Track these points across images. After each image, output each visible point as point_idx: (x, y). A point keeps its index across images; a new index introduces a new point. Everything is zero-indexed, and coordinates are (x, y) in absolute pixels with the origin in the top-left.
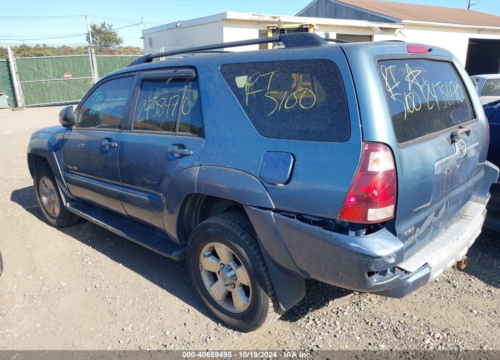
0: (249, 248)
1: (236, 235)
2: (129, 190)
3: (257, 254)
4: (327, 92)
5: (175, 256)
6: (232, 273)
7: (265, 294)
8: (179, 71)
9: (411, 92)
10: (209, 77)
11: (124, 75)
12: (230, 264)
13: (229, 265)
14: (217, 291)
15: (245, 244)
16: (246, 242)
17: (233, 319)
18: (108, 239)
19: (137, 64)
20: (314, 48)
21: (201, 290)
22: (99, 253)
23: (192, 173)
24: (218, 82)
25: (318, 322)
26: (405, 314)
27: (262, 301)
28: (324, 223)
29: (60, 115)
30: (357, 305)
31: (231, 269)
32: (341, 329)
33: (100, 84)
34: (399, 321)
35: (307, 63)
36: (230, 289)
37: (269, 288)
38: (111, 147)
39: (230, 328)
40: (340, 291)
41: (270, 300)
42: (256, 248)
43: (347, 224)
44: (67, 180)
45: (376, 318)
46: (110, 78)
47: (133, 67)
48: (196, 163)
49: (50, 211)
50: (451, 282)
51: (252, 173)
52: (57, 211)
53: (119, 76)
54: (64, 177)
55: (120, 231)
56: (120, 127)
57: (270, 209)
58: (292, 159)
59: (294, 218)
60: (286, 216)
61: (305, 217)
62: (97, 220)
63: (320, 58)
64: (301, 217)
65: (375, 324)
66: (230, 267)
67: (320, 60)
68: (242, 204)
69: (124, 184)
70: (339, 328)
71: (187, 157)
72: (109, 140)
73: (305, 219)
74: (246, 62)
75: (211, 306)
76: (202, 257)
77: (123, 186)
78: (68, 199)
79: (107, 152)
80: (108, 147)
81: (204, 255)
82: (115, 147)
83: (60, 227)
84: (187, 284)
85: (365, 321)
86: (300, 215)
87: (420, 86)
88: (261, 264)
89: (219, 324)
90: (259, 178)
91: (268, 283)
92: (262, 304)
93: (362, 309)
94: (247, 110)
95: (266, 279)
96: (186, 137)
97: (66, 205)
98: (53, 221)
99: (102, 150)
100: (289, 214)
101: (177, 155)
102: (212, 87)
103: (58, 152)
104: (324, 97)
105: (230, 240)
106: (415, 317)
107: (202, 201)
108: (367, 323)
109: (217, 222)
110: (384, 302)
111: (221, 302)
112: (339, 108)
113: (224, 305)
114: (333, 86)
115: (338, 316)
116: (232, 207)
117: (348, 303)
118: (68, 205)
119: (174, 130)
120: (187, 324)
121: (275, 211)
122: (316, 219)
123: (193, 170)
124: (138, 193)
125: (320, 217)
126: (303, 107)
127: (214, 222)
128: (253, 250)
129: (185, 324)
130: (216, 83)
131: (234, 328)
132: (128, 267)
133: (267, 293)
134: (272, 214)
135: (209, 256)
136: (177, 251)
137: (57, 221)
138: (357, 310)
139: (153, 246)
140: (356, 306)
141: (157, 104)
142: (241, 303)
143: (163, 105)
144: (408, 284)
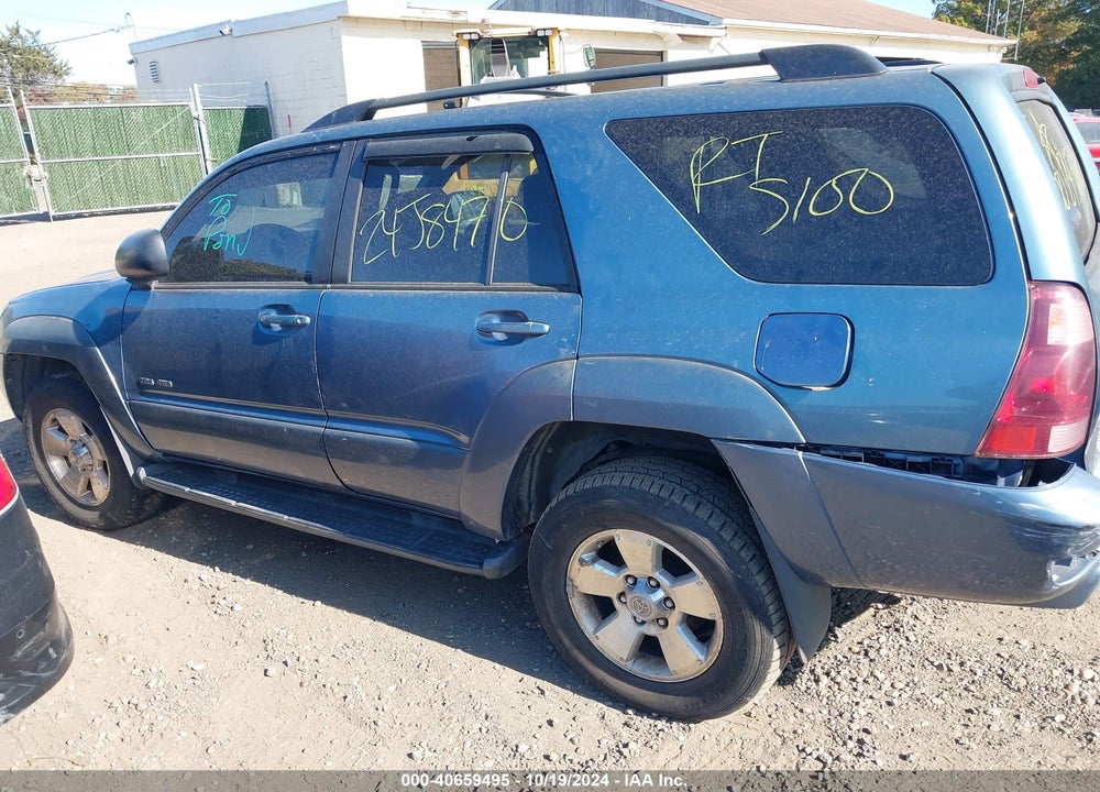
0: (721, 537)
1: (685, 510)
2: (348, 426)
3: (742, 548)
4: (923, 176)
5: (491, 568)
6: (660, 595)
7: (765, 632)
8: (483, 137)
10: (576, 150)
11: (301, 151)
12: (658, 576)
13: (650, 578)
14: (616, 639)
15: (711, 528)
16: (710, 522)
17: (670, 698)
18: (251, 547)
19: (337, 122)
20: (863, 80)
21: (571, 640)
22: (248, 582)
23: (557, 375)
24: (606, 162)
25: (839, 679)
26: (1001, 639)
27: (758, 648)
28: (939, 464)
29: (120, 253)
30: (897, 630)
31: (658, 585)
32: (892, 685)
33: (226, 174)
34: (998, 655)
35: (857, 113)
36: (652, 630)
37: (774, 618)
38: (287, 326)
39: (659, 718)
40: (843, 605)
41: (776, 645)
42: (735, 534)
43: (997, 463)
44: (140, 414)
45: (949, 654)
46: (260, 159)
47: (327, 130)
48: (563, 352)
49: (78, 491)
51: (735, 366)
52: (101, 490)
53: (287, 153)
54: (130, 406)
55: (318, 525)
56: (308, 279)
57: (791, 446)
58: (849, 328)
59: (859, 459)
60: (838, 457)
61: (888, 455)
62: (240, 504)
63: (893, 101)
64: (875, 456)
65: (956, 668)
66: (653, 583)
67: (894, 106)
68: (709, 439)
69: (332, 413)
70: (887, 684)
71: (534, 339)
72: (284, 309)
73: (887, 459)
74: (682, 112)
75: (601, 674)
76: (574, 565)
77: (328, 418)
78: (141, 460)
79: (277, 338)
80: (277, 327)
81: (582, 562)
82: (304, 325)
83: (109, 528)
84: (503, 629)
85: (932, 663)
86: (874, 453)
88: (754, 569)
89: (630, 712)
90: (757, 375)
91: (772, 609)
92: (758, 655)
93: (912, 638)
94: (700, 221)
95: (768, 599)
96: (519, 293)
97: (136, 475)
98: (92, 516)
99: (261, 335)
100: (844, 452)
101: (499, 336)
102: (589, 173)
103: (108, 347)
104: (916, 188)
105: (668, 520)
106: (1024, 643)
107: (548, 438)
108: (940, 667)
109: (626, 483)
110: (944, 618)
111: (627, 661)
112: (959, 211)
113: (638, 669)
114: (935, 163)
115: (871, 660)
116: (612, 446)
117: (872, 629)
118: (142, 473)
119: (483, 279)
120: (556, 722)
121: (804, 448)
122: (920, 459)
123: (560, 367)
124: (380, 430)
125: (926, 453)
126: (862, 211)
127: (616, 482)
128: (731, 540)
129: (550, 723)
130: (601, 162)
131: (671, 717)
132: (338, 606)
133: (771, 631)
134: (800, 454)
135: (594, 561)
136: (494, 557)
137: (101, 516)
138: (904, 642)
139: (424, 550)
140: (895, 634)
141: (421, 218)
142: (685, 658)
143: (441, 220)
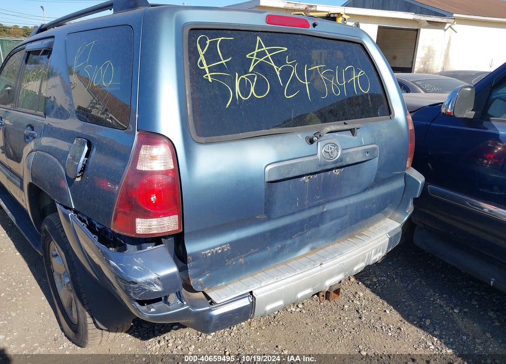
7: (81, 306)
9: (251, 72)
14: (64, 296)
15: (66, 248)
16: (66, 245)
17: (70, 331)
21: (54, 293)
27: (81, 315)
28: (106, 232)
37: (85, 301)
41: (88, 316)
50: (360, 311)
58: (86, 148)
59: (85, 221)
61: (93, 221)
71: (33, 140)
76: (51, 256)
86: (90, 219)
87: (275, 67)
92: (81, 319)
95: (82, 290)
109: (52, 218)
113: (69, 313)
122: (99, 226)
123: (31, 155)
125: (101, 224)
126: (105, 84)
128: (71, 256)
133: (84, 307)
134: (70, 214)
144: (211, 317)
